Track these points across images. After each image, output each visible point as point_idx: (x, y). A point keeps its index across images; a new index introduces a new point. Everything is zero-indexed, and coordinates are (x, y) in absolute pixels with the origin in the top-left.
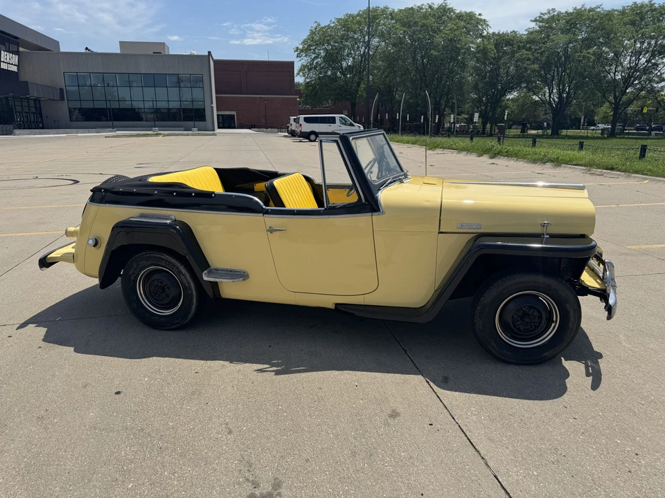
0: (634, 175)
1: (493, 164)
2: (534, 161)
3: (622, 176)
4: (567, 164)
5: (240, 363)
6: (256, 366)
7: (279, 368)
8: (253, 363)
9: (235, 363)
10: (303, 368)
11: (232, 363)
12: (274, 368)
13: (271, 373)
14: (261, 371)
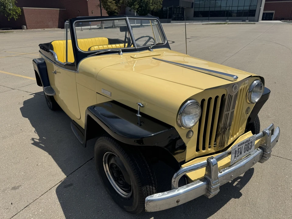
5: (36, 133)
6: (37, 137)
7: (38, 141)
8: (38, 135)
9: (36, 132)
10: (43, 146)
11: (35, 131)
12: (37, 141)
13: (33, 142)
14: (33, 139)
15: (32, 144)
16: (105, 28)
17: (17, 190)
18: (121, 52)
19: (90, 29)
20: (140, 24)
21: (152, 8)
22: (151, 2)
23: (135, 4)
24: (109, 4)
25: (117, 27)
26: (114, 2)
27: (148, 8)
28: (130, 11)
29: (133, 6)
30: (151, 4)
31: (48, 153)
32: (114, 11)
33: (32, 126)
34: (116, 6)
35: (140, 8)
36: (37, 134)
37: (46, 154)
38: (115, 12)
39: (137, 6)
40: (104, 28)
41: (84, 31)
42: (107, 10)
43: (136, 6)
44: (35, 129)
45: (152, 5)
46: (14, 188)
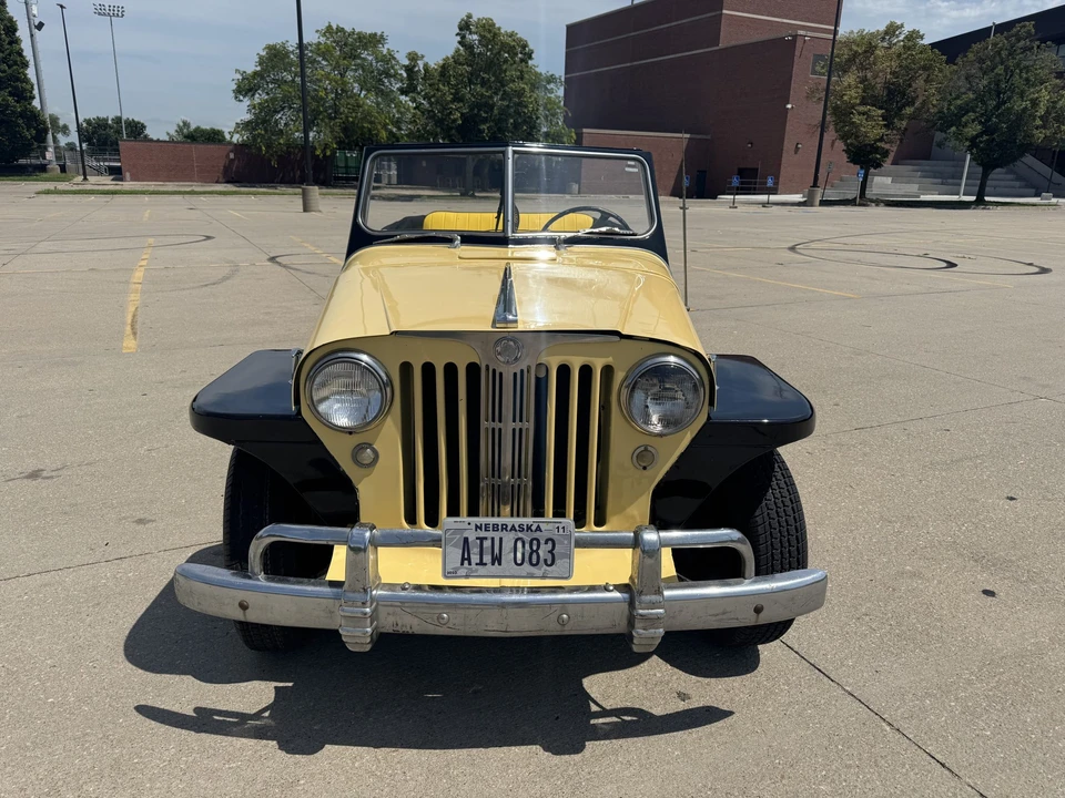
16: (824, 203)
17: (141, 526)
18: (458, 242)
19: (764, 205)
20: (973, 198)
21: (1039, 135)
22: (1041, 111)
23: (963, 120)
24: (856, 119)
25: (872, 201)
26: (880, 112)
27: (1020, 136)
28: (940, 145)
29: (954, 129)
30: (1039, 122)
32: (872, 146)
34: (885, 125)
35: (985, 138)
38: (876, 150)
39: (973, 129)
40: (818, 203)
41: (741, 209)
42: (844, 137)
43: (966, 130)
45: (1044, 127)
46: (141, 521)
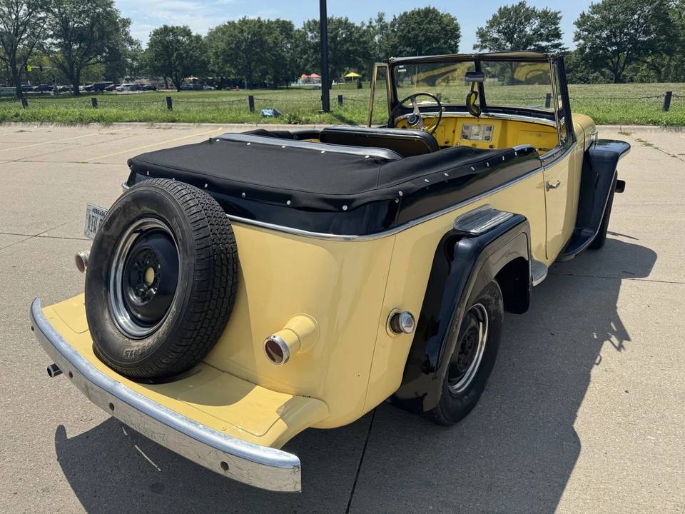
0: (203, 124)
1: (21, 131)
2: (72, 123)
3: (193, 126)
4: (117, 121)
5: (599, 358)
6: (607, 349)
7: (613, 336)
8: (600, 350)
9: (597, 362)
10: (612, 324)
11: (598, 364)
12: (614, 339)
13: (625, 343)
14: (620, 348)
15: (628, 339)
31: (618, 310)
33: (591, 385)
36: (601, 353)
37: (620, 312)
44: (591, 367)
